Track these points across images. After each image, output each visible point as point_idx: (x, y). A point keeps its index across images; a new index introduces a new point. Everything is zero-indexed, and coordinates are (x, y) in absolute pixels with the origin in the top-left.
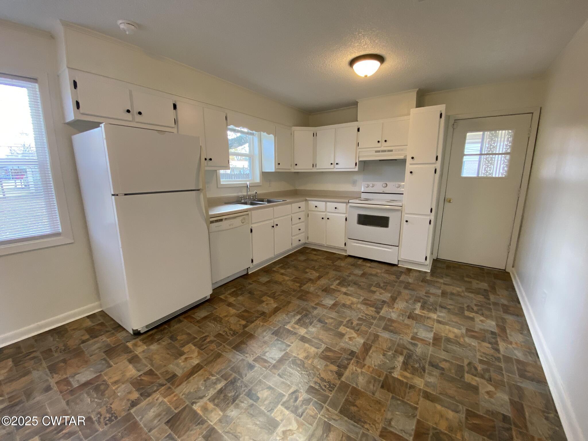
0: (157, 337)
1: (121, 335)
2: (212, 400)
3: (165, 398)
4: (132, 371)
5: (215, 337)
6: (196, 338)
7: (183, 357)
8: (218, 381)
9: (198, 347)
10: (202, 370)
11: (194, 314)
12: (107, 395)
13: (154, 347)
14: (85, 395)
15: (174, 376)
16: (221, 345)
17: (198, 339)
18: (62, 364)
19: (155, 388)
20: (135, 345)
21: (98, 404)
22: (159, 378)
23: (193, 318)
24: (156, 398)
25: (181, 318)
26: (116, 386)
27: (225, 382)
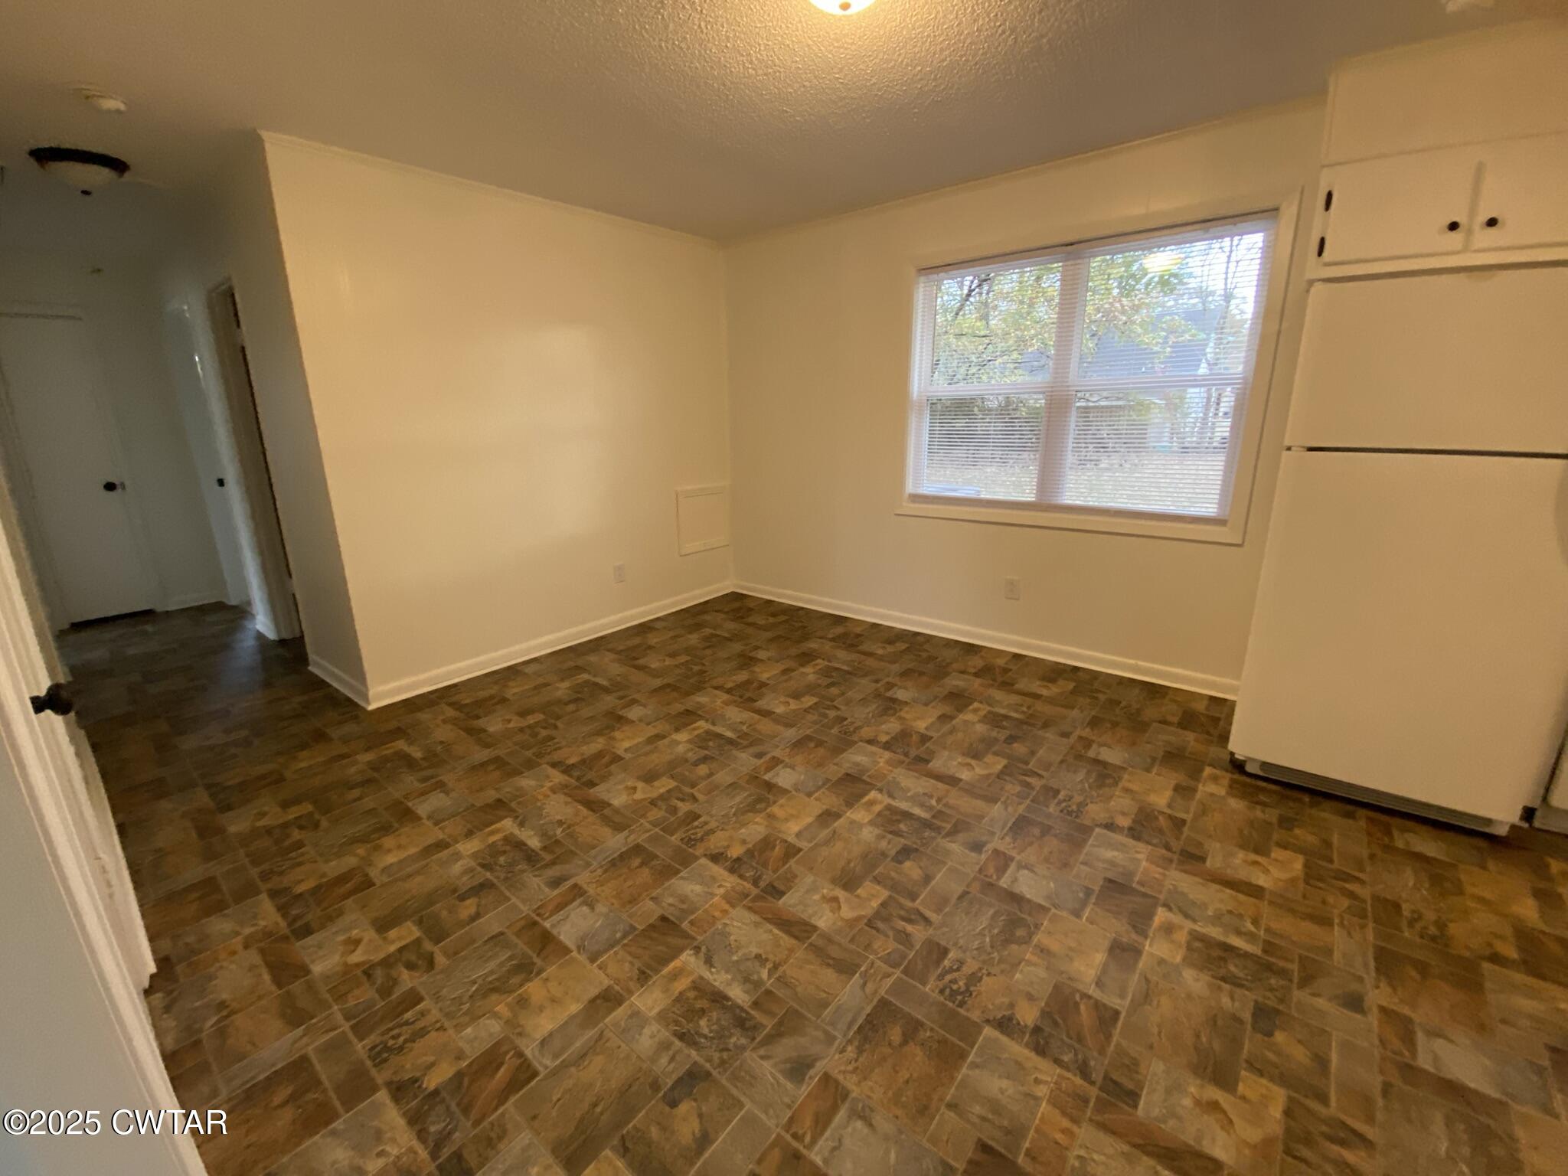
0: (1262, 797)
1: (1214, 751)
2: (1195, 936)
3: (1147, 860)
4: (1161, 799)
5: (1376, 898)
6: (1331, 861)
7: (1253, 857)
8: (1251, 937)
9: (1307, 874)
10: (1253, 900)
11: (1403, 830)
12: (1101, 792)
13: (1236, 804)
14: (1085, 771)
15: (1202, 859)
16: (1364, 917)
17: (1330, 866)
18: (1109, 725)
19: (1155, 841)
20: (1215, 779)
21: (1083, 790)
22: (1178, 839)
23: (1389, 834)
24: (1138, 850)
25: (1362, 813)
26: (1122, 794)
27: (1259, 953)
